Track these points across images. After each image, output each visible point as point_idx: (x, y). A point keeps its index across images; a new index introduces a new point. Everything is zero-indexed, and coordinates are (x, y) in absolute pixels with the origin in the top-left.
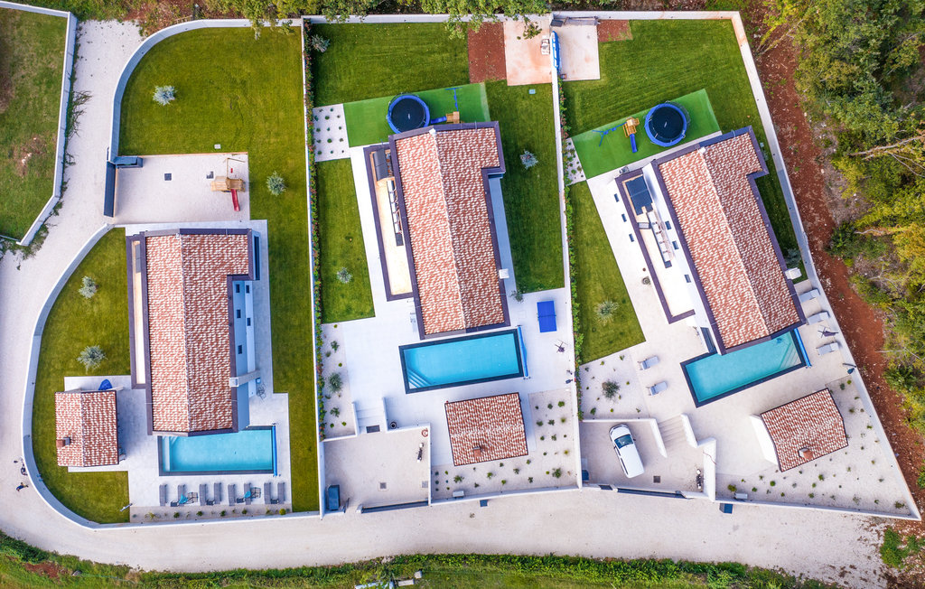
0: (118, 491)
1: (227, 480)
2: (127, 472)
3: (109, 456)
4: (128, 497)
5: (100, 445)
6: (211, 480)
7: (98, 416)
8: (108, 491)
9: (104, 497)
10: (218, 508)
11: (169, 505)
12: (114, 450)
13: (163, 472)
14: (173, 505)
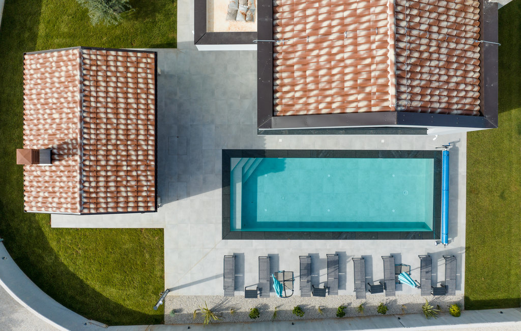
0: (143, 265)
1: (353, 248)
2: (162, 230)
3: (137, 192)
4: (162, 277)
5: (117, 166)
6: (324, 248)
7: (116, 103)
8: (125, 264)
9: (117, 277)
10: (332, 301)
11: (243, 293)
12: (147, 180)
13: (229, 232)
14: (250, 294)
